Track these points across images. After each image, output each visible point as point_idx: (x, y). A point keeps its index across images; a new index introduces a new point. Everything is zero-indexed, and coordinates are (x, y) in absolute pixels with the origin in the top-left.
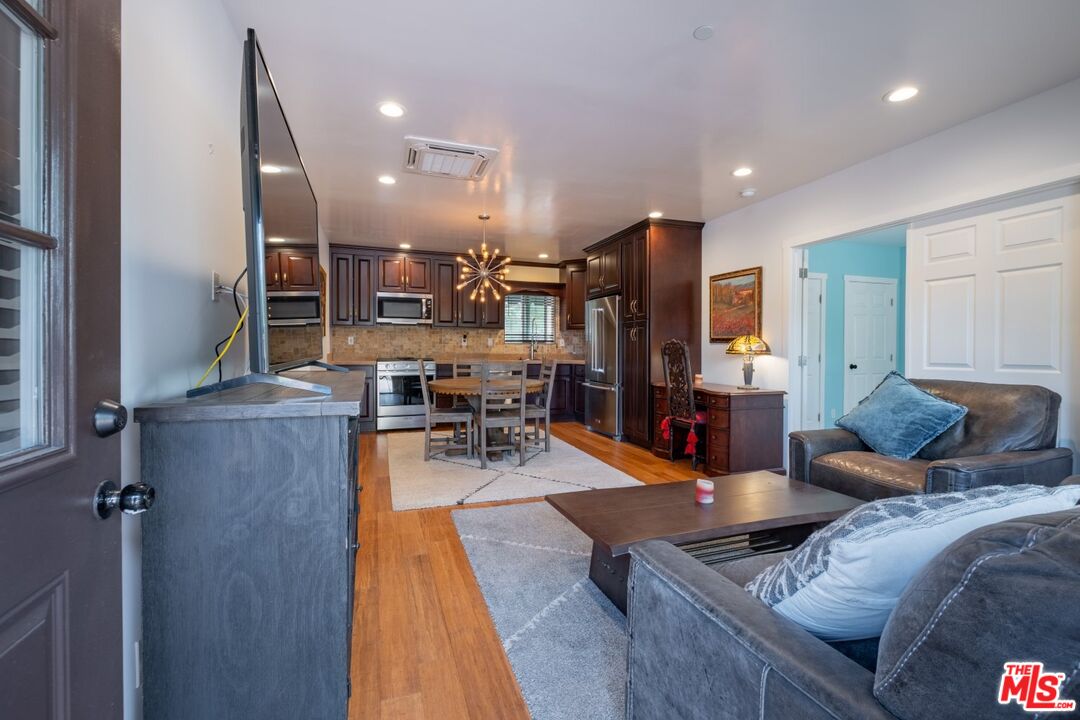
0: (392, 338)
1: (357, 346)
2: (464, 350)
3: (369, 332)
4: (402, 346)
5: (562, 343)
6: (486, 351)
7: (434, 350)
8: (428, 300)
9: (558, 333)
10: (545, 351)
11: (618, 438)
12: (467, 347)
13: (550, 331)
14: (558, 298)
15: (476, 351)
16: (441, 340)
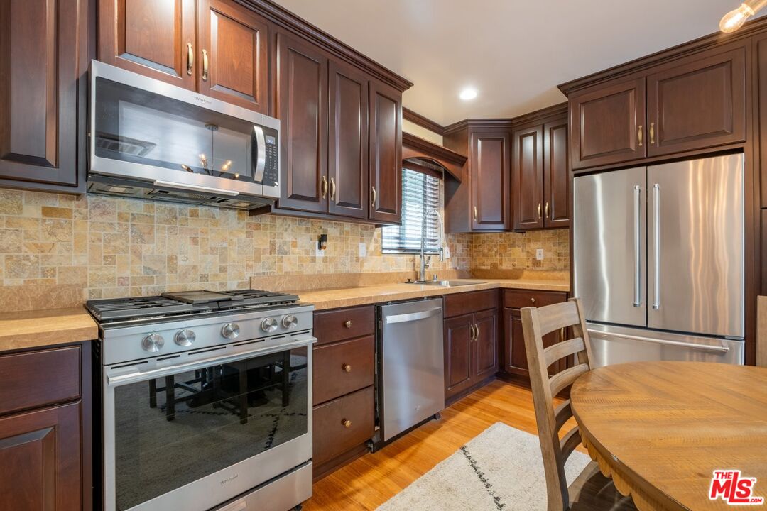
0: (140, 237)
2: (319, 267)
3: (47, 212)
5: (446, 253)
6: (357, 268)
8: (269, 132)
10: (430, 266)
12: (325, 260)
14: (442, 182)
15: (340, 269)
16: (273, 244)
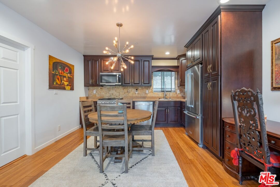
0: (109, 91)
1: (97, 94)
2: (137, 95)
3: (101, 88)
4: (113, 94)
5: (178, 92)
6: (146, 95)
7: (125, 95)
8: (119, 75)
9: (177, 88)
10: (171, 95)
11: (201, 146)
12: (138, 94)
13: (173, 87)
14: (176, 73)
15: (142, 95)
16: (127, 91)
